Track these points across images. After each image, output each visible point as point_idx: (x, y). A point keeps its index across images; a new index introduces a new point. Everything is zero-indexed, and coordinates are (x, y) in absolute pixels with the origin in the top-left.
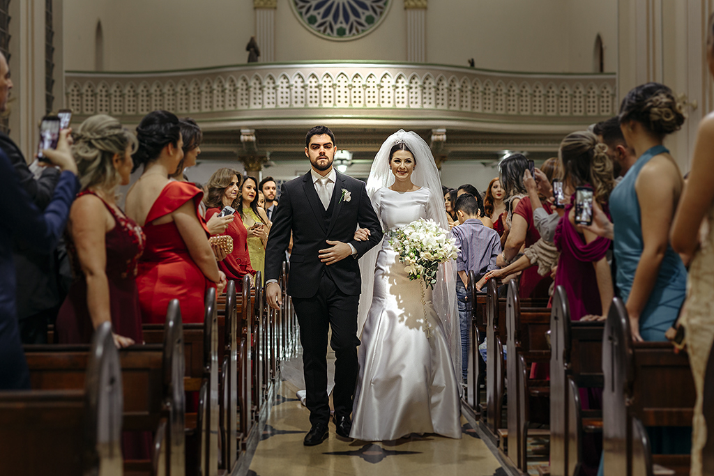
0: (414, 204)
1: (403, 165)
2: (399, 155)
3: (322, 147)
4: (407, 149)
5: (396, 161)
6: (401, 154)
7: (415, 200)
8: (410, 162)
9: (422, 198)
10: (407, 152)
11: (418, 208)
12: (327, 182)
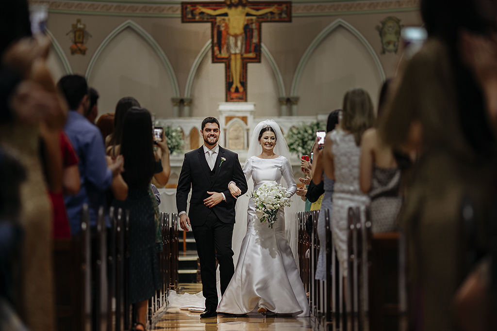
0: (273, 167)
1: (269, 140)
2: (267, 134)
3: (212, 131)
4: (272, 130)
5: (265, 138)
6: (268, 133)
7: (273, 165)
8: (274, 139)
9: (279, 163)
10: (272, 133)
11: (276, 171)
12: (213, 153)
